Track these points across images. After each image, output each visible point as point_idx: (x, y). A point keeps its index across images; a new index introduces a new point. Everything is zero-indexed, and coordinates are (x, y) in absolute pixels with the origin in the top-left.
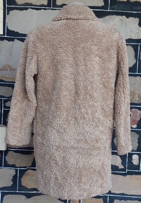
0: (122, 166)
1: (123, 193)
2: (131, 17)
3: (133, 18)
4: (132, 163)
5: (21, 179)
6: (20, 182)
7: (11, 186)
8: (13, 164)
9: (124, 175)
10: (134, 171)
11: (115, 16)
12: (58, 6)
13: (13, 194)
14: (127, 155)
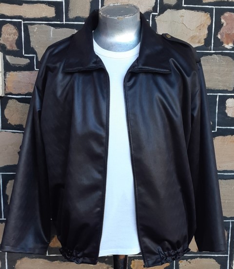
4: (226, 114)
8: (17, 123)
10: (229, 128)
14: (217, 100)
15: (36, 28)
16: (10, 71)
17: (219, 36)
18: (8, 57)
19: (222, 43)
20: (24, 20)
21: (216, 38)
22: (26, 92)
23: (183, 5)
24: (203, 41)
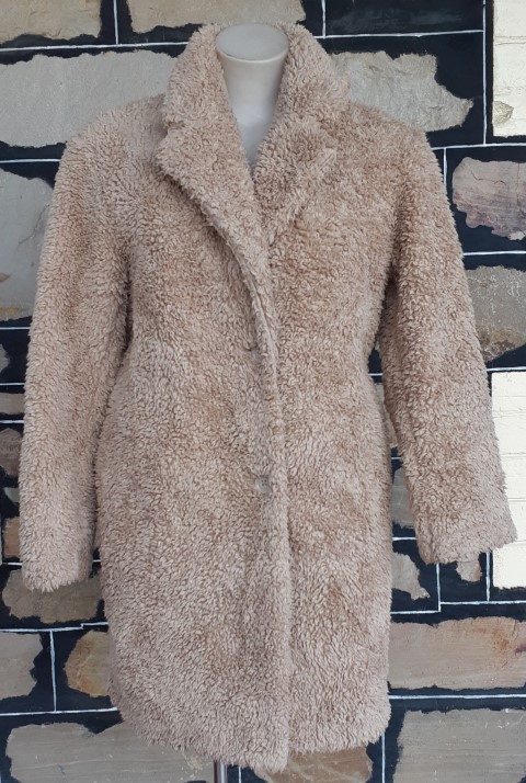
0: (422, 589)
1: (434, 687)
2: (408, 52)
3: (413, 57)
5: (63, 666)
6: (61, 676)
7: (30, 694)
9: (432, 620)
11: (348, 54)
12: (141, 38)
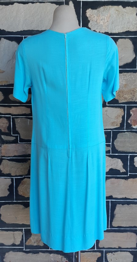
0: (124, 169)
1: (126, 198)
2: (128, 6)
3: (130, 8)
4: (134, 166)
5: (17, 188)
6: (17, 191)
7: (7, 196)
8: (8, 173)
9: (126, 178)
10: (136, 174)
13: (10, 204)
14: (129, 158)
15: (19, 120)
16: (4, 144)
17: (129, 122)
18: (2, 136)
19: (131, 125)
20: (12, 115)
21: (127, 123)
22: (13, 155)
23: (107, 105)
24: (119, 125)
